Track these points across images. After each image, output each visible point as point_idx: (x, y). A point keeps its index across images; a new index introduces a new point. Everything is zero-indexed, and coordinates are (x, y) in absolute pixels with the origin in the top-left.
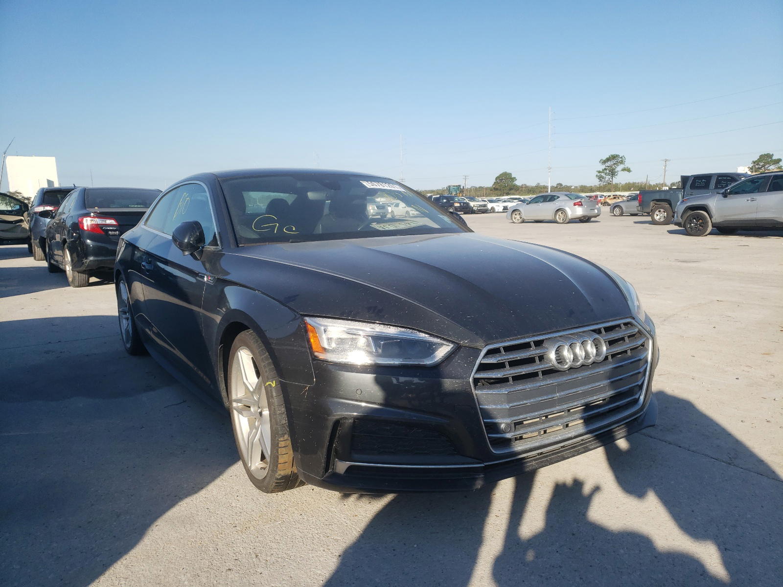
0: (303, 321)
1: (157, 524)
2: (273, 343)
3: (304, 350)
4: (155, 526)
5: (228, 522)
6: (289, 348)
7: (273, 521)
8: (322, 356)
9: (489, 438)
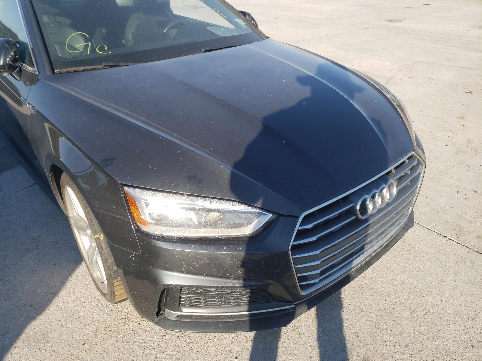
0: (123, 190)
1: (16, 345)
2: (96, 207)
3: (126, 220)
4: (13, 348)
5: (78, 338)
6: (112, 214)
7: (116, 334)
8: (145, 229)
9: (300, 285)
